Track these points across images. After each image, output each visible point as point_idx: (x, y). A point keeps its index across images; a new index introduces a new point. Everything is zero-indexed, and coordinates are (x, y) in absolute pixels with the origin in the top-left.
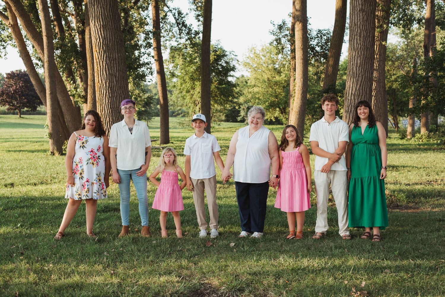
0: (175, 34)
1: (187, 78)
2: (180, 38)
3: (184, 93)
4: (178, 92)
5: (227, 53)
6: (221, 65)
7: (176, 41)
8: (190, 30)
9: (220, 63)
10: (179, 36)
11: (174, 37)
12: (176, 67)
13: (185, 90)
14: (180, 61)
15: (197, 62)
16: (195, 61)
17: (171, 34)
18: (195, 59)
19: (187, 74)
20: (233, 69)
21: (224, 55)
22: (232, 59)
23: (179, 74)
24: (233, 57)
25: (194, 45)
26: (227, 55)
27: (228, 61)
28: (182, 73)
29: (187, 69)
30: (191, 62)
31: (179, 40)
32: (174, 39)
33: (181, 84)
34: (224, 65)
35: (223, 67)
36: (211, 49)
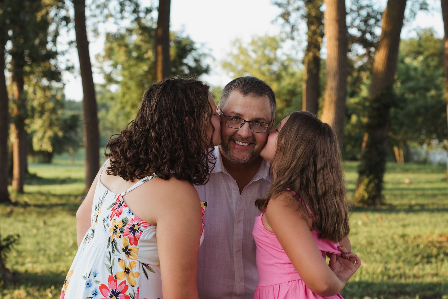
0: (113, 12)
1: (132, 84)
2: (122, 18)
3: (128, 109)
4: (119, 106)
5: (196, 46)
6: (186, 65)
7: (116, 23)
8: (137, 5)
9: (185, 61)
10: (119, 16)
11: (111, 16)
12: (115, 66)
13: (130, 104)
14: (121, 56)
15: (148, 59)
16: (146, 56)
17: (106, 12)
18: (146, 52)
19: (131, 78)
20: (206, 71)
21: (192, 49)
22: (205, 55)
23: (120, 78)
24: (206, 51)
25: (144, 29)
26: (195, 50)
27: (197, 58)
28: (124, 76)
29: (134, 69)
30: (140, 59)
31: (119, 21)
32: (111, 20)
33: (124, 95)
34: (192, 64)
35: (190, 68)
36: (172, 38)
